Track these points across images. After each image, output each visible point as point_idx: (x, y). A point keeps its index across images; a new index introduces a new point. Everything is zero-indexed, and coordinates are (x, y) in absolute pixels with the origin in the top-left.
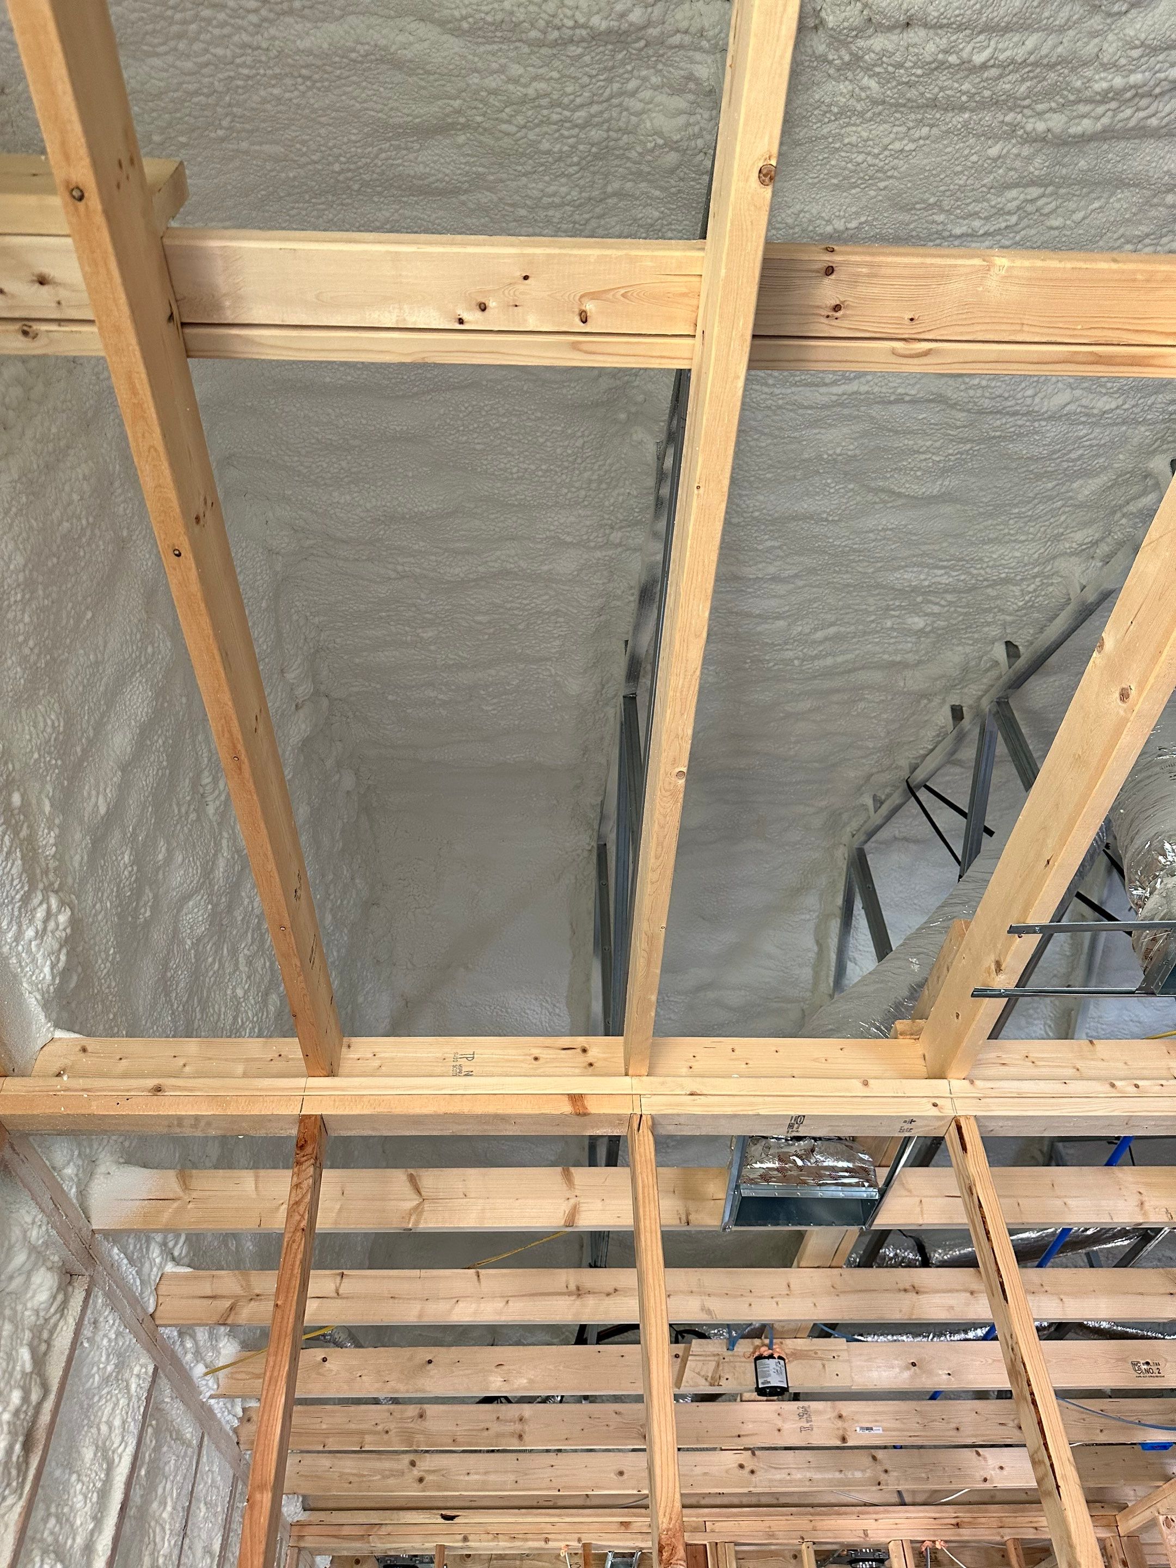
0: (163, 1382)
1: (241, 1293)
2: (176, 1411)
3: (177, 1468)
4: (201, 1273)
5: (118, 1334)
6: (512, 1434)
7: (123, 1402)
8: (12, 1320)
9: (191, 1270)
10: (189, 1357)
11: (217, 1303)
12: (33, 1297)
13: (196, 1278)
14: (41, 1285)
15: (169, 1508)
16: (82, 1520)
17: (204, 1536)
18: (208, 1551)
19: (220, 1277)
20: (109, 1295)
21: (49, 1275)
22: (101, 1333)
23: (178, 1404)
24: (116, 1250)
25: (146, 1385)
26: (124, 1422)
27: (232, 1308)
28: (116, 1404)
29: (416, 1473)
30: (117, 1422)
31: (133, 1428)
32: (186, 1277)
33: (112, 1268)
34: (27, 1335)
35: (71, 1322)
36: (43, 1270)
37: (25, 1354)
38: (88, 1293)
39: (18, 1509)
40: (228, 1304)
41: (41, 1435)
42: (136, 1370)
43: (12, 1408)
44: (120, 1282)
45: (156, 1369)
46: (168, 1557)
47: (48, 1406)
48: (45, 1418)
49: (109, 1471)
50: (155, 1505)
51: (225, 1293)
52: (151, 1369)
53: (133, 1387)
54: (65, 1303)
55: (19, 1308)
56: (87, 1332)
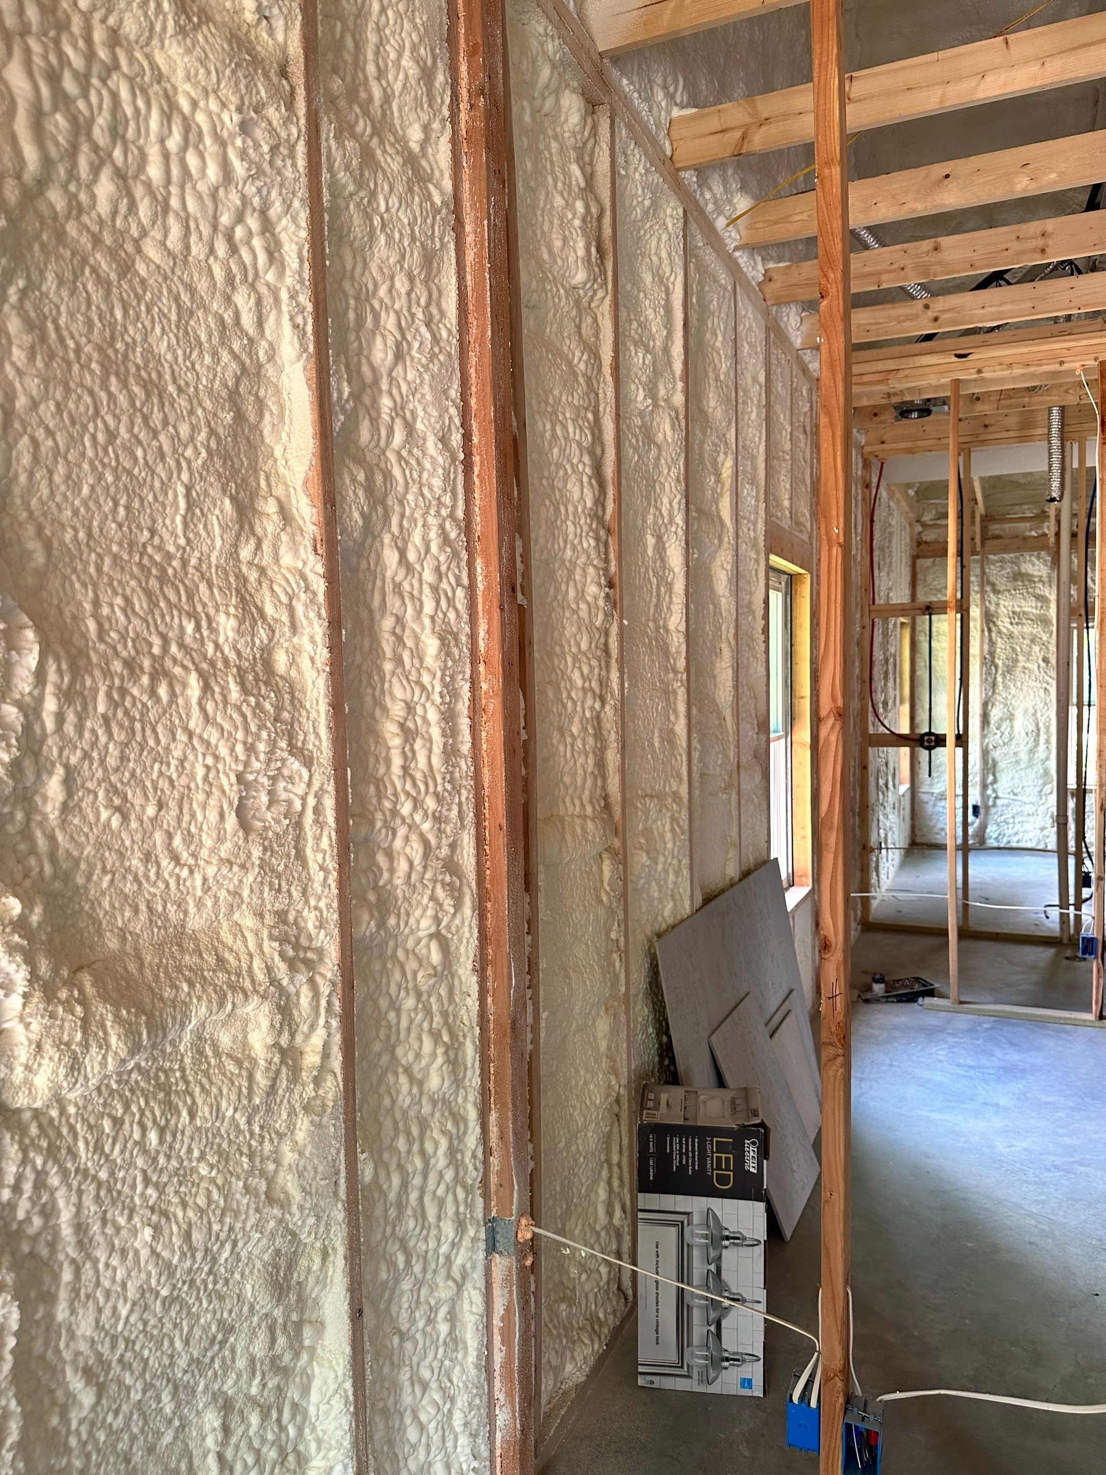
0: (693, 226)
1: (750, 120)
2: (709, 256)
3: (720, 307)
4: (706, 110)
5: (647, 171)
6: (1034, 250)
7: (664, 237)
8: (556, 138)
9: (695, 110)
10: (710, 207)
11: (728, 136)
12: (566, 120)
13: (703, 116)
14: (570, 108)
15: (720, 338)
16: (656, 326)
17: (751, 369)
18: (755, 380)
19: (725, 110)
20: (629, 127)
21: (574, 96)
22: (632, 167)
23: (709, 250)
24: (625, 82)
25: (680, 225)
26: (669, 255)
27: (743, 138)
28: (659, 239)
29: (930, 314)
30: (664, 255)
31: (679, 262)
32: (693, 118)
33: (625, 99)
34: (573, 154)
35: (605, 147)
36: (567, 92)
37: (575, 170)
38: (612, 119)
39: (608, 301)
40: (738, 134)
41: (608, 245)
42: (669, 211)
43: (579, 215)
44: (635, 114)
45: (685, 212)
46: (727, 374)
47: (607, 221)
48: (607, 231)
49: (668, 293)
50: (708, 336)
51: (733, 124)
52: (681, 211)
53: (670, 226)
54: (594, 128)
55: (558, 129)
56: (621, 160)
